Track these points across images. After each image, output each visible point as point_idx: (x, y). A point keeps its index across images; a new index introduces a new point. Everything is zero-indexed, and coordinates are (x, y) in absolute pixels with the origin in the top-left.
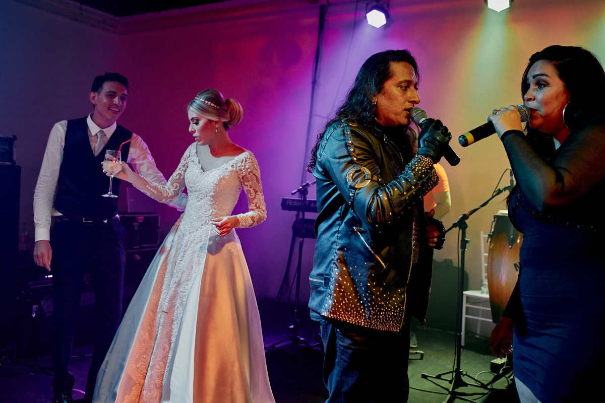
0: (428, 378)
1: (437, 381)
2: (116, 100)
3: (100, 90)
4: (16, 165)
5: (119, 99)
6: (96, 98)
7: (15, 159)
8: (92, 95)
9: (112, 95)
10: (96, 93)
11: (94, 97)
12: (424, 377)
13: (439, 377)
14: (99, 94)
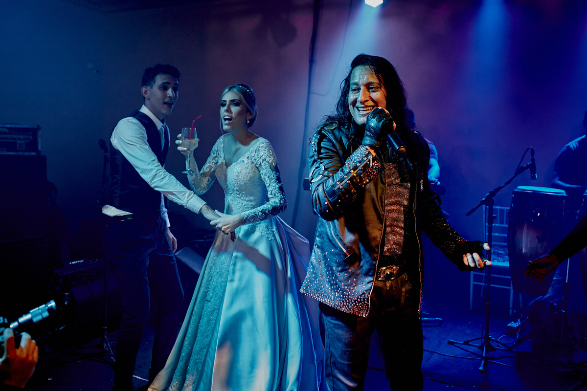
0: (455, 344)
1: (464, 347)
2: (170, 92)
3: (152, 83)
4: (42, 155)
5: (172, 91)
6: (148, 92)
7: (40, 149)
8: (144, 89)
9: (164, 88)
10: (149, 87)
11: (147, 91)
12: (450, 343)
13: (466, 343)
14: (152, 87)
